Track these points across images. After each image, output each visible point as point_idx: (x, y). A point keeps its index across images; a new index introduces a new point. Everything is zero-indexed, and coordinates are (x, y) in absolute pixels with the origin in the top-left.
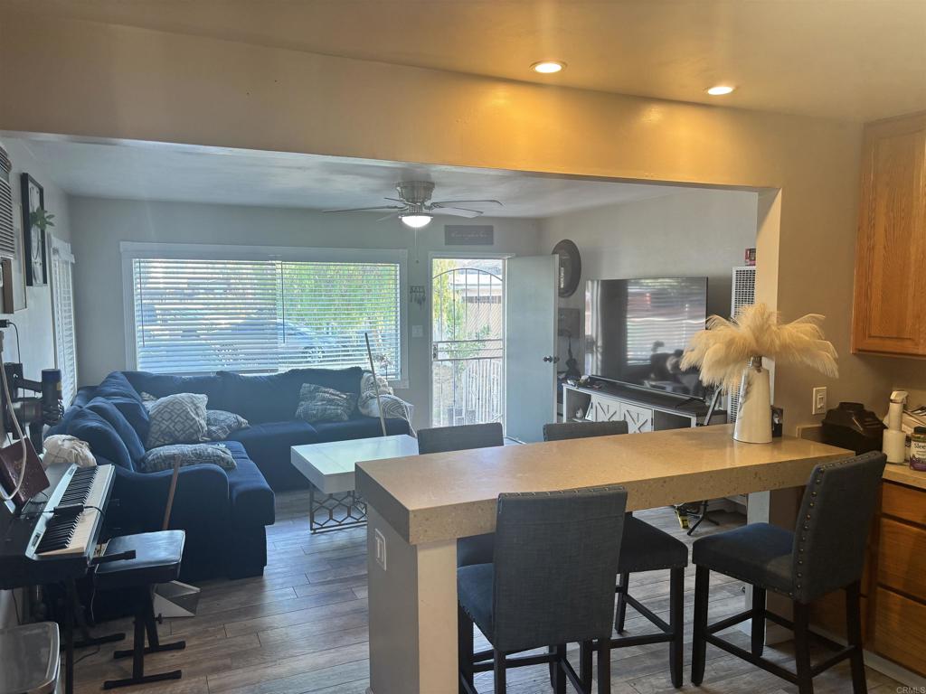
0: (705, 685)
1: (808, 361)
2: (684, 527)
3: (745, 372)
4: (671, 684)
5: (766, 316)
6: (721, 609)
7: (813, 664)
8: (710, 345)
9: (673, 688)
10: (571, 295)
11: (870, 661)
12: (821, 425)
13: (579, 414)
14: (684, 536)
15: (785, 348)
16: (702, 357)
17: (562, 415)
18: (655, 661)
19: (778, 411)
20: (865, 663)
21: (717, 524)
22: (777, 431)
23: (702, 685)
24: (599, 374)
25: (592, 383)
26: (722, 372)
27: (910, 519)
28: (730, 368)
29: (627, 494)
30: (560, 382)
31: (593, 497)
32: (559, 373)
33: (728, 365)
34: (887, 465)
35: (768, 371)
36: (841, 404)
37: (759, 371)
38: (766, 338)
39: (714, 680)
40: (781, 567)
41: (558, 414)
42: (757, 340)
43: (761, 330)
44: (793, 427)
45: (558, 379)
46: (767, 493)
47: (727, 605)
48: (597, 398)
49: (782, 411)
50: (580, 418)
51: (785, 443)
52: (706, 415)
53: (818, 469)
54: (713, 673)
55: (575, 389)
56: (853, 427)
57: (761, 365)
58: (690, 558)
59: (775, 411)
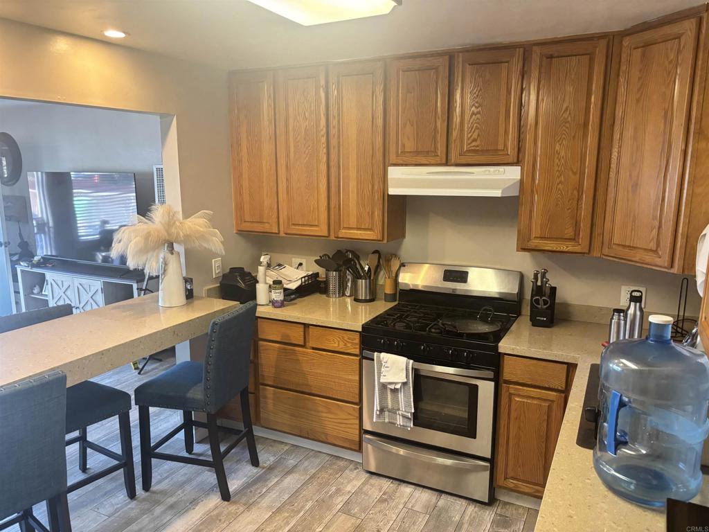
0: (153, 488)
1: (205, 245)
2: (135, 369)
3: (162, 255)
4: (127, 498)
5: (171, 214)
6: (165, 425)
7: (222, 449)
8: (133, 238)
9: (129, 500)
10: (14, 184)
11: (258, 432)
12: (219, 285)
13: (36, 290)
14: (136, 376)
15: (187, 237)
16: (127, 247)
17: (19, 293)
18: (114, 484)
19: (190, 280)
20: (255, 433)
21: (161, 360)
22: (190, 295)
23: (151, 489)
24: (54, 254)
25: (46, 262)
26: (144, 258)
27: (274, 339)
28: (150, 255)
29: (66, 376)
30: (13, 264)
31: (34, 387)
32: (11, 255)
33: (147, 252)
34: (258, 307)
35: (179, 253)
36: (231, 269)
37: (172, 254)
38: (173, 230)
39: (159, 482)
40: (197, 393)
41: (15, 292)
42: (167, 231)
43: (170, 223)
44: (200, 289)
45: (11, 261)
46: (188, 342)
47: (169, 422)
48: (50, 275)
49: (191, 280)
50: (38, 294)
51: (196, 303)
52: (143, 280)
53: (214, 323)
54: (159, 477)
55: (29, 269)
56: (239, 284)
57: (173, 249)
58: (133, 402)
59: (187, 280)
